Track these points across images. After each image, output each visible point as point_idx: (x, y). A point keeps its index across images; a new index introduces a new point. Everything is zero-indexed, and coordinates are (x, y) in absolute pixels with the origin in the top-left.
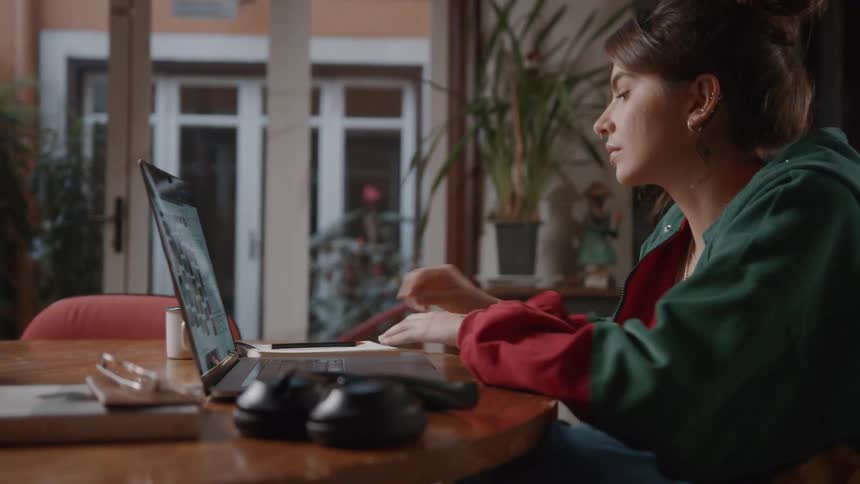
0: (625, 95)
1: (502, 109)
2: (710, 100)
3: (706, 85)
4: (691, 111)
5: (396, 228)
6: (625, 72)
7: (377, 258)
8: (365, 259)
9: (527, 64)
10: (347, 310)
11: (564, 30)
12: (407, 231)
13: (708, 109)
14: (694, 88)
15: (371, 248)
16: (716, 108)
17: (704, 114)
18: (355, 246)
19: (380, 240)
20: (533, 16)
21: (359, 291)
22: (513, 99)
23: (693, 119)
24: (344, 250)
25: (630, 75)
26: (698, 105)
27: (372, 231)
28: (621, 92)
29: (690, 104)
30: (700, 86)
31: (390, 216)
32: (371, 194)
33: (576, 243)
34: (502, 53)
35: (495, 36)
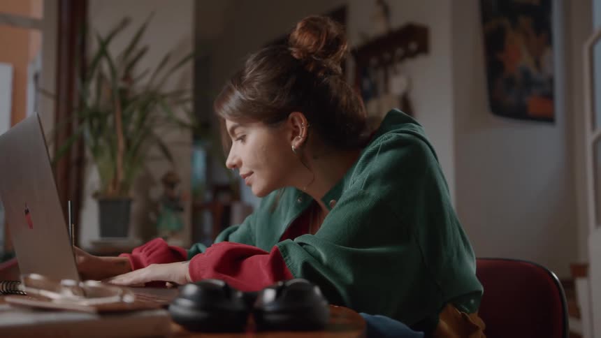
0: (243, 139)
2: (303, 129)
3: (296, 119)
4: (292, 139)
6: (236, 124)
13: (303, 136)
14: (289, 124)
16: (307, 133)
17: (301, 140)
23: (295, 144)
25: (241, 125)
26: (295, 133)
28: (238, 136)
29: (290, 135)
30: (293, 121)
34: (101, 77)
35: (96, 62)
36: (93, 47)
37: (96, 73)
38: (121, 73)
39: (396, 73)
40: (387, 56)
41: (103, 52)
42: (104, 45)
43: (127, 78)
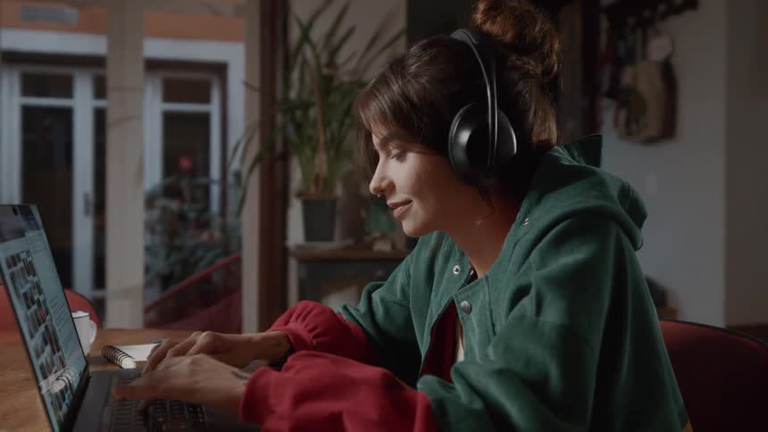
1: (305, 106)
5: (206, 190)
7: (192, 215)
8: (182, 217)
9: (325, 71)
10: (168, 256)
11: (354, 46)
12: (215, 191)
15: (186, 207)
18: (174, 205)
19: (194, 200)
20: (331, 34)
21: (178, 242)
22: (315, 98)
24: (164, 209)
27: (187, 194)
31: (201, 180)
32: (185, 163)
33: (363, 214)
34: (305, 62)
35: (299, 48)
36: (295, 34)
37: (299, 60)
38: (324, 59)
39: (657, 34)
40: (647, 13)
41: (305, 37)
42: (306, 31)
43: (331, 64)
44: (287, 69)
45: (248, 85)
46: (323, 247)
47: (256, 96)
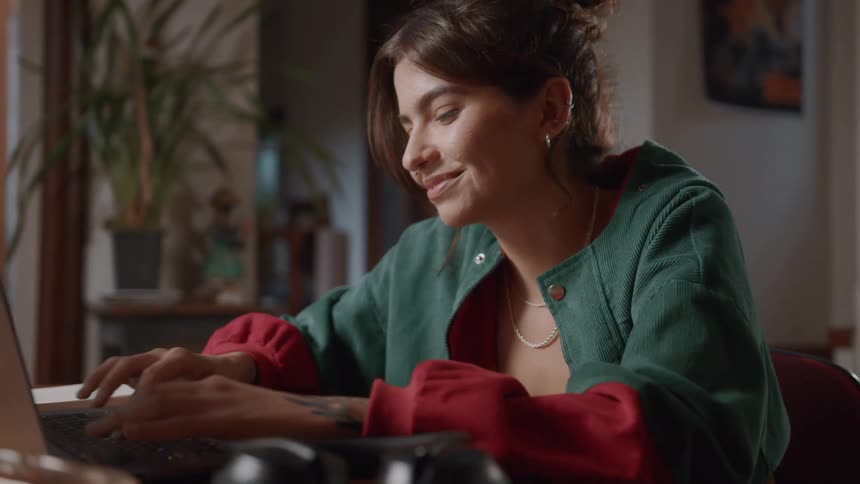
9: (146, 52)
35: (106, 16)
37: (106, 34)
43: (155, 41)
44: (88, 43)
45: (24, 63)
46: (145, 298)
47: (36, 81)
